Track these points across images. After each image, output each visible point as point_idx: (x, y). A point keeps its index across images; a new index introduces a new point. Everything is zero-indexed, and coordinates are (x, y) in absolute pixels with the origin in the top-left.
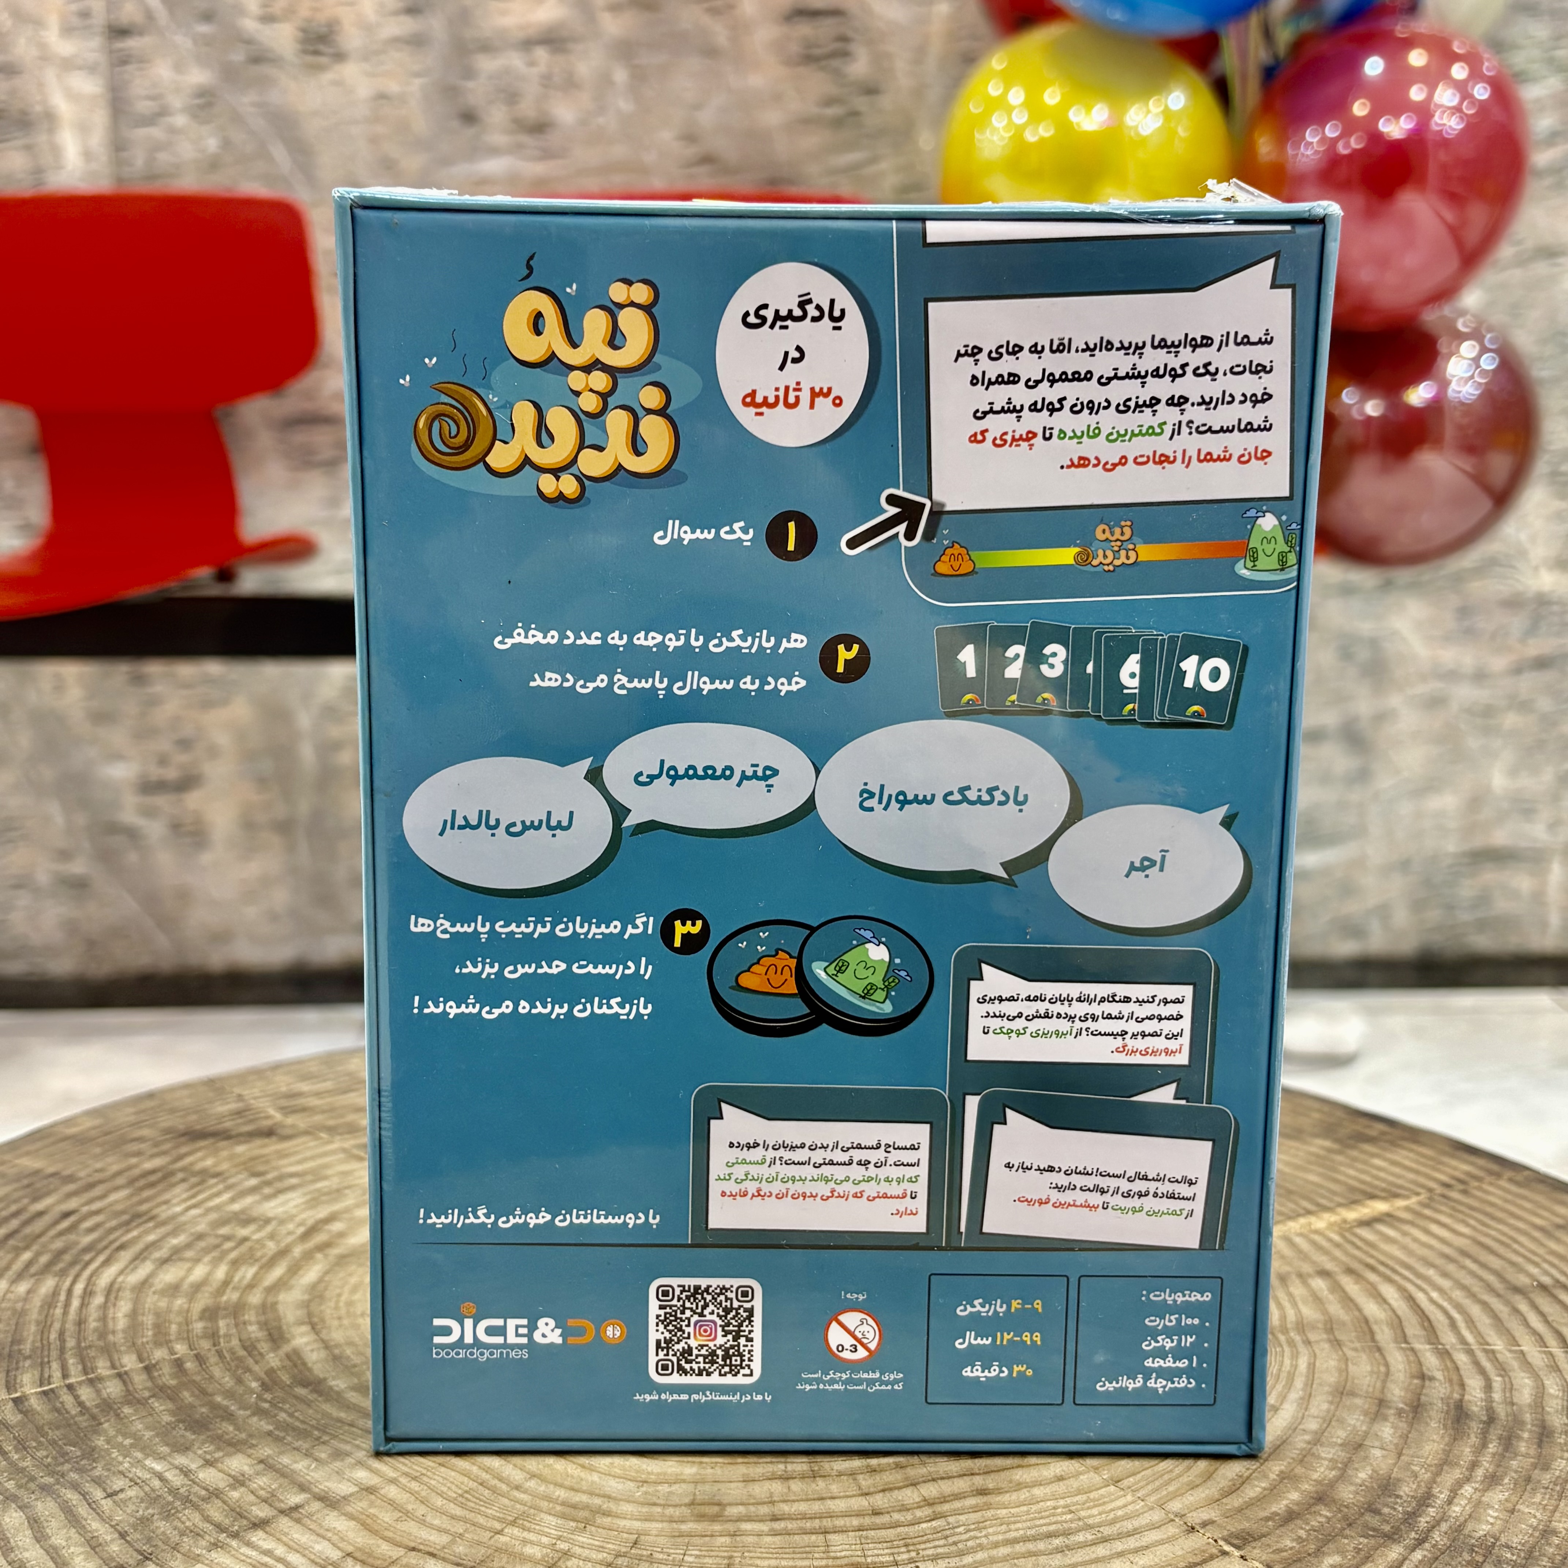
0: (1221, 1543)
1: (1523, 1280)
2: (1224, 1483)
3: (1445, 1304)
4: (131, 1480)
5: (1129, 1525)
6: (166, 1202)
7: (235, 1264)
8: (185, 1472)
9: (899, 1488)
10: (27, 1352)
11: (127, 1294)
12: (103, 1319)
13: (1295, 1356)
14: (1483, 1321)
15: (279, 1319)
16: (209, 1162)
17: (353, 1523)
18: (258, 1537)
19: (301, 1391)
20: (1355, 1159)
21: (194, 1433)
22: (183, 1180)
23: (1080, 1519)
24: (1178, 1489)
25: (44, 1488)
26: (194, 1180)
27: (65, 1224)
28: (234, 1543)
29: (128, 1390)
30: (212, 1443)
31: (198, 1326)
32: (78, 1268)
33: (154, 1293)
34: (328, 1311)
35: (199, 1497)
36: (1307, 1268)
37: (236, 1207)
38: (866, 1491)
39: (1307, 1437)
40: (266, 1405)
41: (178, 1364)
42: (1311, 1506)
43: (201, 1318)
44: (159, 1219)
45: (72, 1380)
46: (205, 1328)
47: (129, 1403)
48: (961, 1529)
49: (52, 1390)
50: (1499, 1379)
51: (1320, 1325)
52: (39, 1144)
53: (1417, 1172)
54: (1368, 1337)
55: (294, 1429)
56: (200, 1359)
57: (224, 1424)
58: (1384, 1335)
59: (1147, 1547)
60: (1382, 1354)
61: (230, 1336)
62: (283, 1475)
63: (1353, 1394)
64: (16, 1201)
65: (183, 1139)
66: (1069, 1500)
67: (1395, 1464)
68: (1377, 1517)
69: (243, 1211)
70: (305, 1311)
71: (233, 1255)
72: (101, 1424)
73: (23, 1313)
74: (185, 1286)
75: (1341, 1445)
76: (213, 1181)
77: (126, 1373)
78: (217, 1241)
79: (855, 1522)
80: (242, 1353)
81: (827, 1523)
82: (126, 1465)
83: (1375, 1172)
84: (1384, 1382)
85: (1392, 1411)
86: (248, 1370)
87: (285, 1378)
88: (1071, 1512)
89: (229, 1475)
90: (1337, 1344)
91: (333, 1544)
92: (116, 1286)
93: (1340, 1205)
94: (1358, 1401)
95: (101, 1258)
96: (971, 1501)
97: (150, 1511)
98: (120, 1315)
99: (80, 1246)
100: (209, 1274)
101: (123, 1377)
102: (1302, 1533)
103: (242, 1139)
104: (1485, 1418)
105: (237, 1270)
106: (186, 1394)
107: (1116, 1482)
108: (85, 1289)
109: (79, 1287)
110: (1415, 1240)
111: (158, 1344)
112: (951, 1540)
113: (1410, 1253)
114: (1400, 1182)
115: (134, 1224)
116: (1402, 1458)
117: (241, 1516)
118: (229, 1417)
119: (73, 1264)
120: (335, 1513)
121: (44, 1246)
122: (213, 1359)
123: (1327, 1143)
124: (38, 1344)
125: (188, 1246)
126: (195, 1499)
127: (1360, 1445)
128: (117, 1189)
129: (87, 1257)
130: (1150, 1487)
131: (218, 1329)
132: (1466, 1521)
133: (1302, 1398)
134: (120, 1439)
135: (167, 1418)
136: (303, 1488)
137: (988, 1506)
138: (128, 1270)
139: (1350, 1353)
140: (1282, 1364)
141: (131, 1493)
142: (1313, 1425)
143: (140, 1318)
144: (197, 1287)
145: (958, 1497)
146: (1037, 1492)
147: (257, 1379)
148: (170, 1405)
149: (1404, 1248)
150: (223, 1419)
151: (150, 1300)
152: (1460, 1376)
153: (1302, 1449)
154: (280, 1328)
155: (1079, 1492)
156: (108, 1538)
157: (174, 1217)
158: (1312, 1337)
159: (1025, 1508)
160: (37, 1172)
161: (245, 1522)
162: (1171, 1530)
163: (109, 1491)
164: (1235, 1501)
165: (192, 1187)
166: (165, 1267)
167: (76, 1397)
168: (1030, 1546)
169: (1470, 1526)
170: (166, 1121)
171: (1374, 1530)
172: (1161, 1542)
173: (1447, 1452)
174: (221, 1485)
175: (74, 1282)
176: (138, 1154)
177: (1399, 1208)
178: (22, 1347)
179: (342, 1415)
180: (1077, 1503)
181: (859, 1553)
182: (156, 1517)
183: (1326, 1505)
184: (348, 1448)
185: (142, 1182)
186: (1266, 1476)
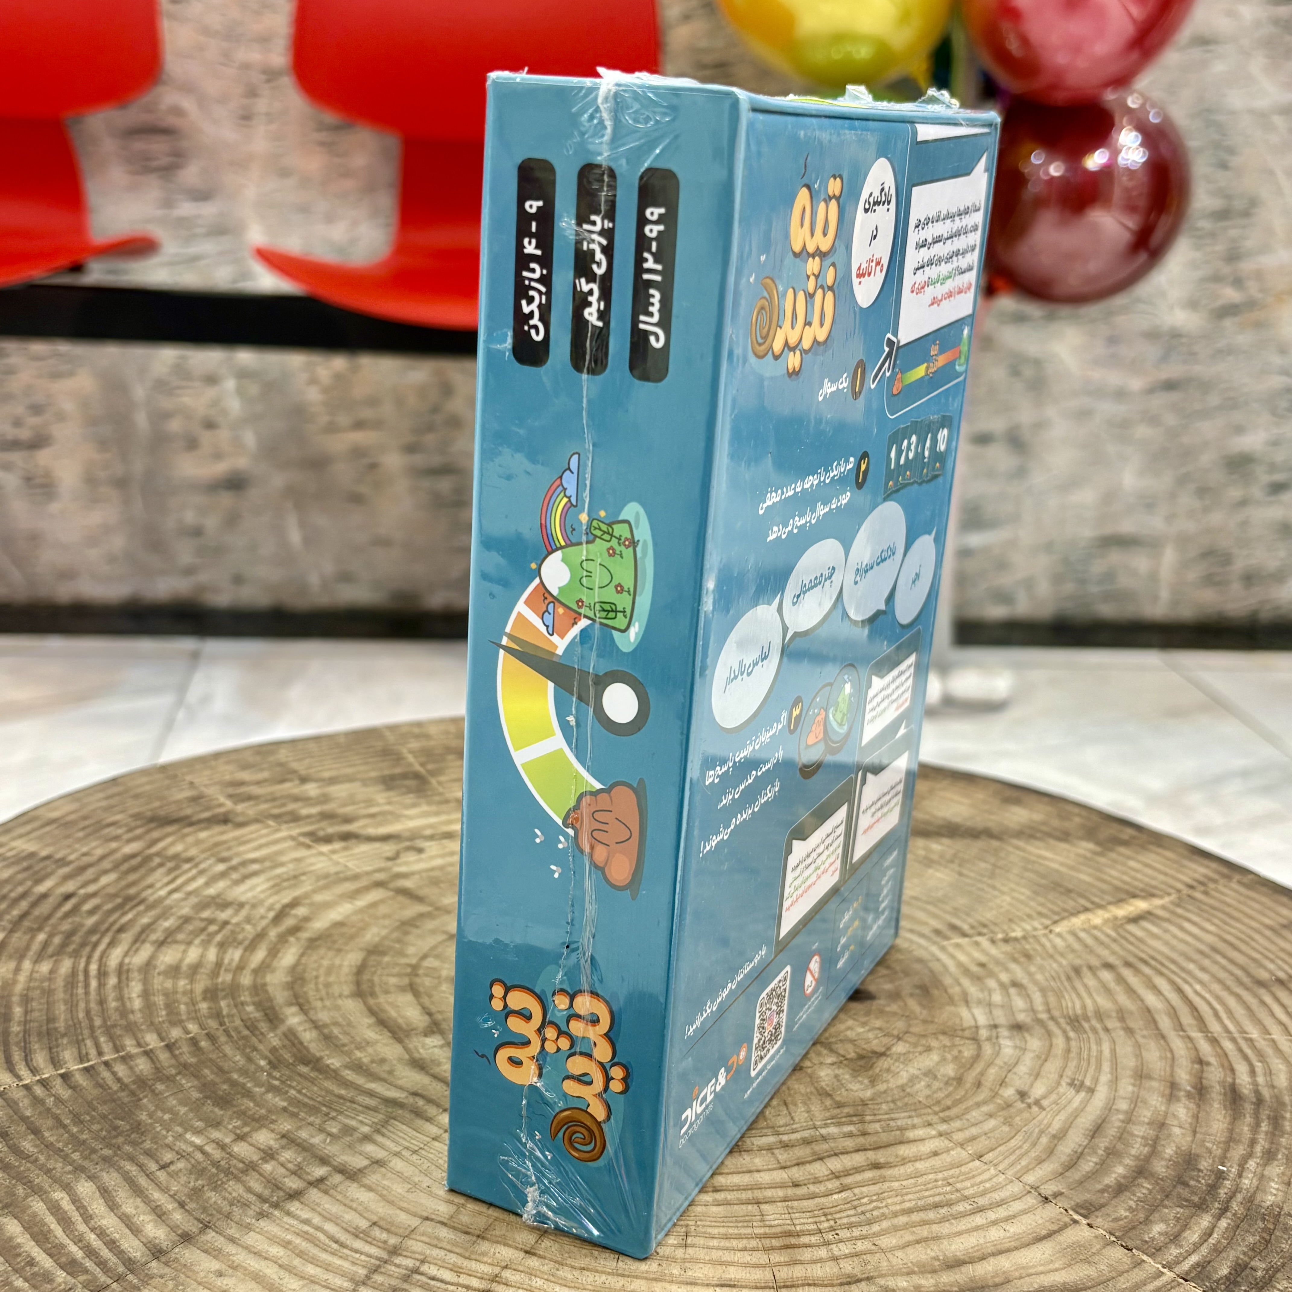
0: (1071, 1212)
1: (1264, 975)
2: (1064, 1158)
3: (1207, 996)
4: (177, 1153)
5: (997, 1196)
6: (151, 886)
7: (222, 946)
8: (222, 1147)
9: (810, 1162)
10: (62, 1030)
11: (135, 975)
12: (120, 998)
13: (1099, 1042)
14: (1239, 1011)
15: (270, 1000)
16: (179, 848)
17: (372, 1195)
18: (294, 1206)
19: (304, 1069)
20: (1115, 861)
21: (221, 1108)
22: (161, 865)
23: (957, 1191)
24: (1029, 1164)
25: (105, 1159)
26: (170, 865)
27: (68, 906)
28: (276, 1213)
29: (157, 1069)
30: (238, 1118)
31: (204, 1006)
32: (88, 949)
33: (159, 974)
34: (311, 993)
35: (238, 1169)
36: (1095, 962)
37: (212, 891)
38: (783, 1164)
39: (1121, 1117)
40: (276, 1083)
41: (194, 1042)
42: (1135, 1178)
43: (204, 999)
44: (148, 903)
45: (106, 1058)
46: (209, 1008)
47: (160, 1079)
48: (865, 1200)
49: (92, 1067)
50: (1259, 1064)
51: (1114, 1014)
52: (28, 828)
53: (1166, 874)
54: (1153, 1027)
55: (305, 1105)
56: (211, 1037)
57: (245, 1100)
58: (1165, 1023)
59: (1014, 1216)
60: (1166, 1041)
61: (233, 1016)
62: (305, 1149)
63: (1149, 1077)
64: (21, 883)
65: (152, 825)
66: (946, 1174)
67: (1193, 1141)
68: (1187, 1190)
69: (219, 895)
70: (291, 993)
71: (218, 938)
72: (140, 1100)
73: (49, 992)
74: (184, 968)
75: (1148, 1124)
76: (187, 866)
77: (151, 1050)
78: (203, 925)
79: (780, 1193)
80: (246, 1032)
81: (758, 1194)
82: (170, 1139)
83: (1133, 873)
84: (1172, 1067)
85: (1182, 1094)
86: (255, 1049)
87: (288, 1057)
88: (950, 1184)
89: (259, 1149)
90: (1130, 1031)
91: (361, 1215)
92: (125, 968)
93: (1110, 903)
94: (1155, 1084)
95: (106, 940)
96: (869, 1175)
97: (200, 1182)
98: (134, 995)
99: (85, 929)
100: (202, 956)
101: (148, 1054)
102: (1132, 1203)
103: (202, 825)
104: (1254, 1100)
105: (225, 952)
106: (207, 1072)
107: (980, 1157)
108: (99, 970)
109: (93, 967)
110: (1175, 937)
111: (173, 1024)
112: (860, 1210)
113: (1173, 948)
114: (1154, 883)
115: (127, 907)
116: (1198, 1135)
117: (279, 1188)
118: (248, 1094)
119: (83, 945)
120: (355, 1185)
121: (55, 927)
122: (223, 1039)
123: (1091, 846)
124: (70, 1023)
125: (179, 929)
126: (235, 1172)
127: (1163, 1124)
128: (106, 872)
129: (94, 938)
130: (1007, 1162)
131: (221, 1008)
132: (1255, 1192)
133: (1111, 1081)
134: (159, 1114)
135: (195, 1095)
136: (324, 1161)
137: (883, 1180)
138: (131, 953)
139: (1141, 1041)
140: (1090, 1049)
141: (181, 1165)
142: (1123, 1105)
143: (152, 998)
144: (195, 968)
145: (857, 1170)
146: (920, 1165)
147: (265, 1058)
148: (196, 1083)
149: (1167, 943)
150: (243, 1096)
151: (157, 982)
152: (1229, 1062)
153: (1119, 1128)
154: (272, 1008)
155: (952, 1166)
156: (170, 1207)
157: (161, 900)
158: (1110, 1024)
159: (912, 1181)
160: (32, 855)
161: (281, 1194)
162: (1031, 1200)
163: (162, 1163)
164: (1075, 1175)
165: (170, 871)
166: (164, 949)
167: (114, 1074)
168: (922, 1215)
169: (1258, 1197)
170: (135, 807)
171: (1186, 1200)
172: (1024, 1212)
173: (1231, 1131)
174: (255, 1158)
175: (88, 963)
176: (116, 838)
177: (1157, 907)
178: (57, 1025)
179: (343, 1092)
180: (952, 1177)
181: (788, 1222)
182: (206, 1188)
183: (1146, 1178)
184: (353, 1123)
185: (125, 866)
186: (1095, 1153)
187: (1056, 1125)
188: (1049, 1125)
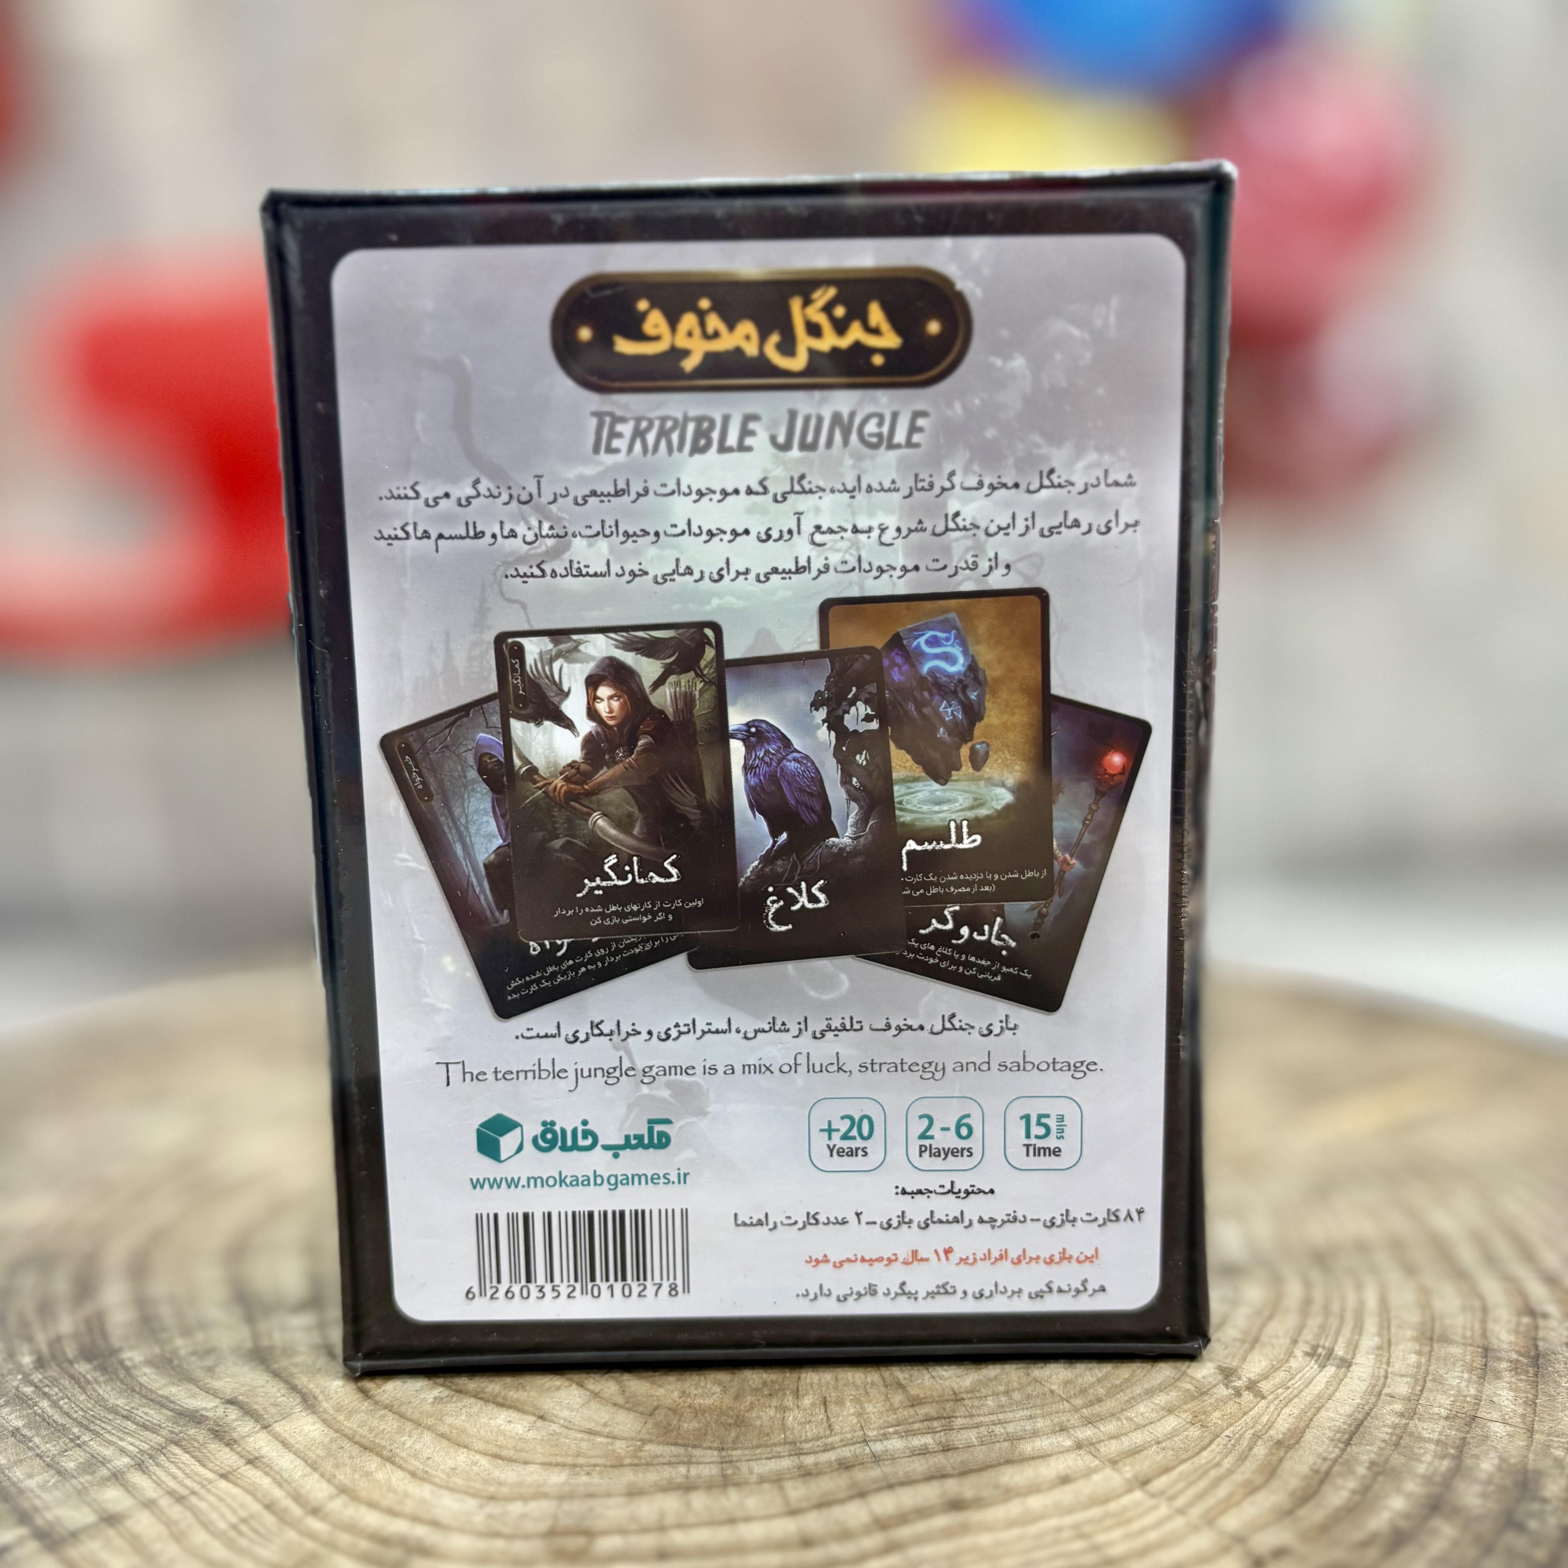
55: (50, 1425)
75: (1447, 1418)
87: (70, 1350)
94: (1455, 1350)
107: (1144, 1482)
116: (1537, 1436)
120: (51, 1559)
127: (1474, 1418)
133: (1379, 1348)
136: (24, 1518)
137: (965, 1529)
139: (1429, 1282)
140: (1344, 1299)
142: (1402, 1387)
145: (923, 1513)
146: (1035, 1502)
147: (35, 1352)
155: (1093, 1502)
164: (1316, 1513)
183: (1445, 1518)
184: (108, 1452)
187: (1283, 1424)
188: (1270, 1425)
